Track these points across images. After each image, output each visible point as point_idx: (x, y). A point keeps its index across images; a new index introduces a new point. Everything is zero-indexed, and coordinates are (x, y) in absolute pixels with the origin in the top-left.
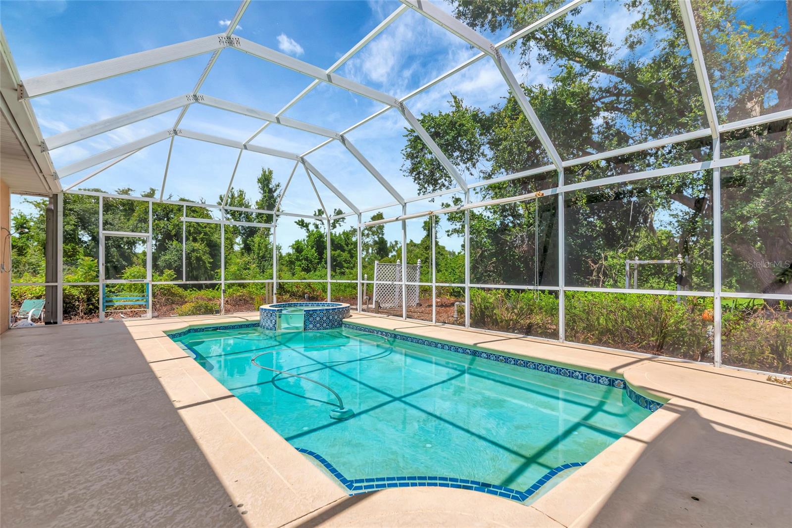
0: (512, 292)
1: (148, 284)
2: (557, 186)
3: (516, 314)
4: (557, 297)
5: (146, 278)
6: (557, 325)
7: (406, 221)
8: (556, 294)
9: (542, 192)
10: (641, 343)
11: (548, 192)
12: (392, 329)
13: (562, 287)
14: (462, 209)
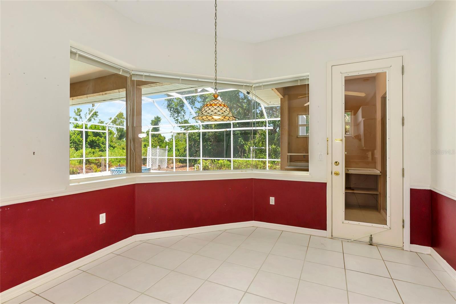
2: (231, 128)
7: (175, 133)
8: (230, 161)
9: (226, 129)
11: (228, 130)
13: (232, 159)
14: (199, 131)
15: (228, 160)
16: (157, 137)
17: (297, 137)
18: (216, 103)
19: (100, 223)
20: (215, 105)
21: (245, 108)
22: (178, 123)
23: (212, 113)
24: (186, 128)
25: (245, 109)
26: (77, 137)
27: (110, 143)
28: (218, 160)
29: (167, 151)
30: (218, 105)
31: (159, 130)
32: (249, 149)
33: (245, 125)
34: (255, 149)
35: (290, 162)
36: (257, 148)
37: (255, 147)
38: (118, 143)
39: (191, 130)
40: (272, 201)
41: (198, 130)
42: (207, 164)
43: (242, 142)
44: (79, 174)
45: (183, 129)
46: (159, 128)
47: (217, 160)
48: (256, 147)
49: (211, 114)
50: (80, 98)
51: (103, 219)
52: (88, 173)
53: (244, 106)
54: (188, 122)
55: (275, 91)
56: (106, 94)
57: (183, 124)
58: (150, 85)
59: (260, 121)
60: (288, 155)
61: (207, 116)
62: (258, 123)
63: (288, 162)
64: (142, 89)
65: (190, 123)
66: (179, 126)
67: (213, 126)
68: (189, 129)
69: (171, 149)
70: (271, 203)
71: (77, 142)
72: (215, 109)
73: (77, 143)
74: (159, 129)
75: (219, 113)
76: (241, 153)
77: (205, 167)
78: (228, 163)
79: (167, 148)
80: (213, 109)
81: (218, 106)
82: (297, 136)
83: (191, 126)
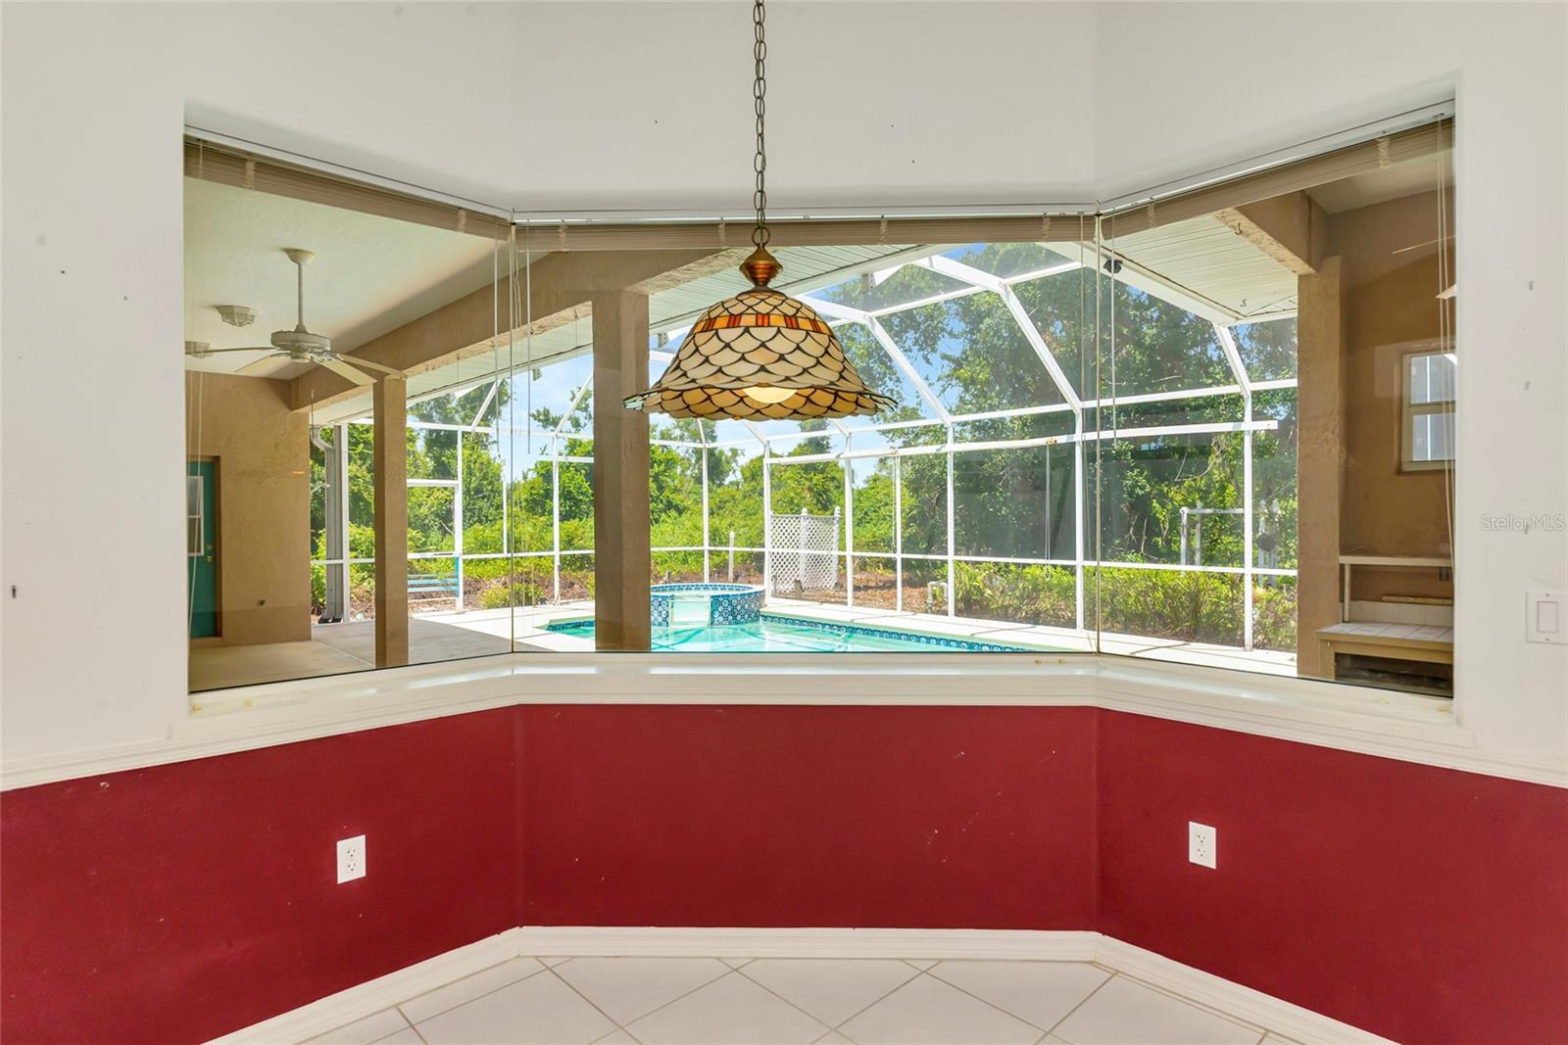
0: (1012, 567)
1: (457, 559)
2: (1074, 432)
3: (1017, 598)
4: (1073, 573)
5: (454, 550)
6: (1074, 612)
7: (852, 461)
8: (1072, 571)
9: (1055, 438)
10: (1174, 629)
11: (1062, 439)
12: (849, 620)
13: (1080, 562)
14: (943, 451)
15: (1064, 567)
16: (823, 471)
17: (1400, 472)
18: (763, 308)
19: (341, 880)
20: (763, 320)
21: (1148, 341)
22: (882, 421)
23: (743, 369)
24: (911, 438)
25: (1151, 347)
26: (573, 478)
27: (671, 496)
28: (1024, 566)
29: (837, 525)
30: (777, 320)
31: (828, 447)
32: (1175, 520)
33: (1157, 413)
34: (1204, 516)
35: (1353, 598)
36: (1209, 511)
37: (1200, 509)
38: (695, 496)
39: (926, 444)
40: (1203, 845)
41: (939, 446)
42: (979, 578)
43: (1142, 488)
44: (544, 606)
45: (899, 442)
46: (830, 441)
47: (1016, 564)
48: (1206, 506)
49: (739, 379)
50: (480, 353)
51: (351, 859)
52: (583, 597)
53: (1146, 334)
54: (919, 412)
55: (1257, 242)
56: (543, 329)
57: (896, 421)
58: (666, 274)
59: (1223, 396)
60: (1342, 566)
61: (710, 392)
62: (1212, 402)
63: (1342, 601)
64: (650, 296)
65: (925, 418)
66: (884, 432)
67: (1017, 425)
68: (921, 441)
69: (866, 513)
70: (1194, 858)
71: (575, 494)
72: (763, 345)
73: (574, 498)
74: (828, 443)
75: (781, 369)
76: (1138, 532)
77: (968, 592)
78: (1065, 579)
79: (836, 515)
80: (746, 344)
81: (779, 331)
82: (1400, 464)
83: (927, 430)
